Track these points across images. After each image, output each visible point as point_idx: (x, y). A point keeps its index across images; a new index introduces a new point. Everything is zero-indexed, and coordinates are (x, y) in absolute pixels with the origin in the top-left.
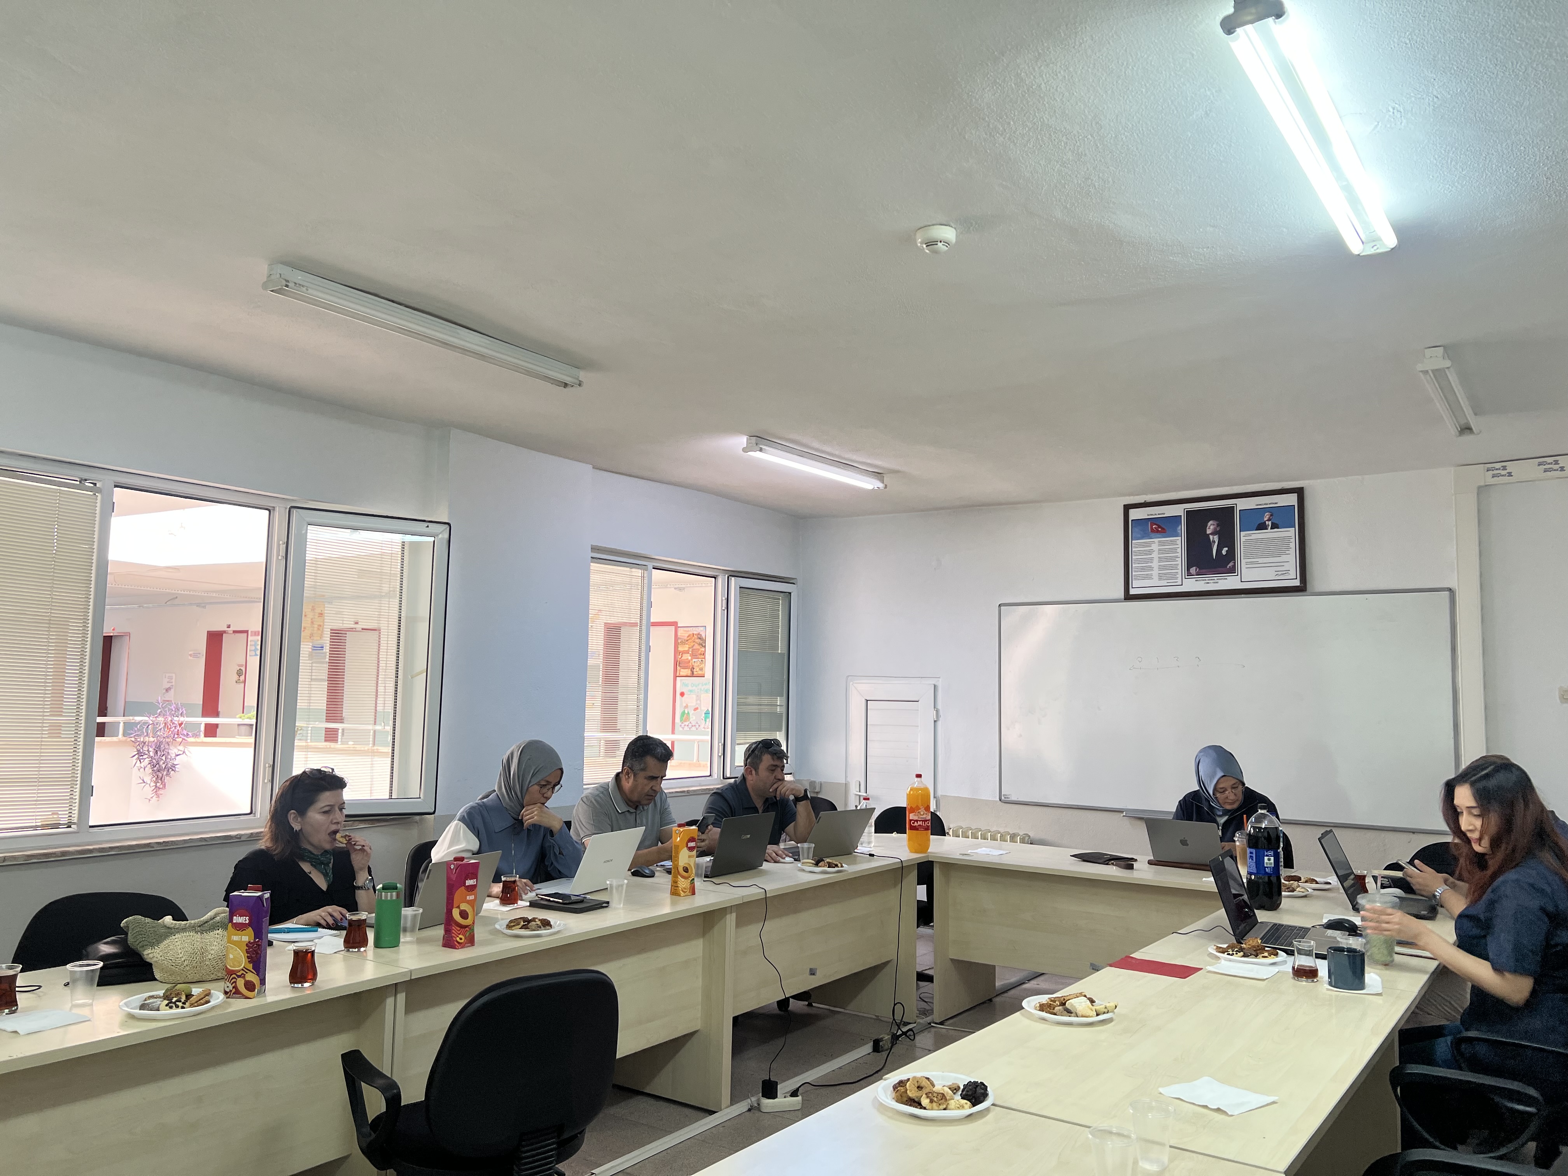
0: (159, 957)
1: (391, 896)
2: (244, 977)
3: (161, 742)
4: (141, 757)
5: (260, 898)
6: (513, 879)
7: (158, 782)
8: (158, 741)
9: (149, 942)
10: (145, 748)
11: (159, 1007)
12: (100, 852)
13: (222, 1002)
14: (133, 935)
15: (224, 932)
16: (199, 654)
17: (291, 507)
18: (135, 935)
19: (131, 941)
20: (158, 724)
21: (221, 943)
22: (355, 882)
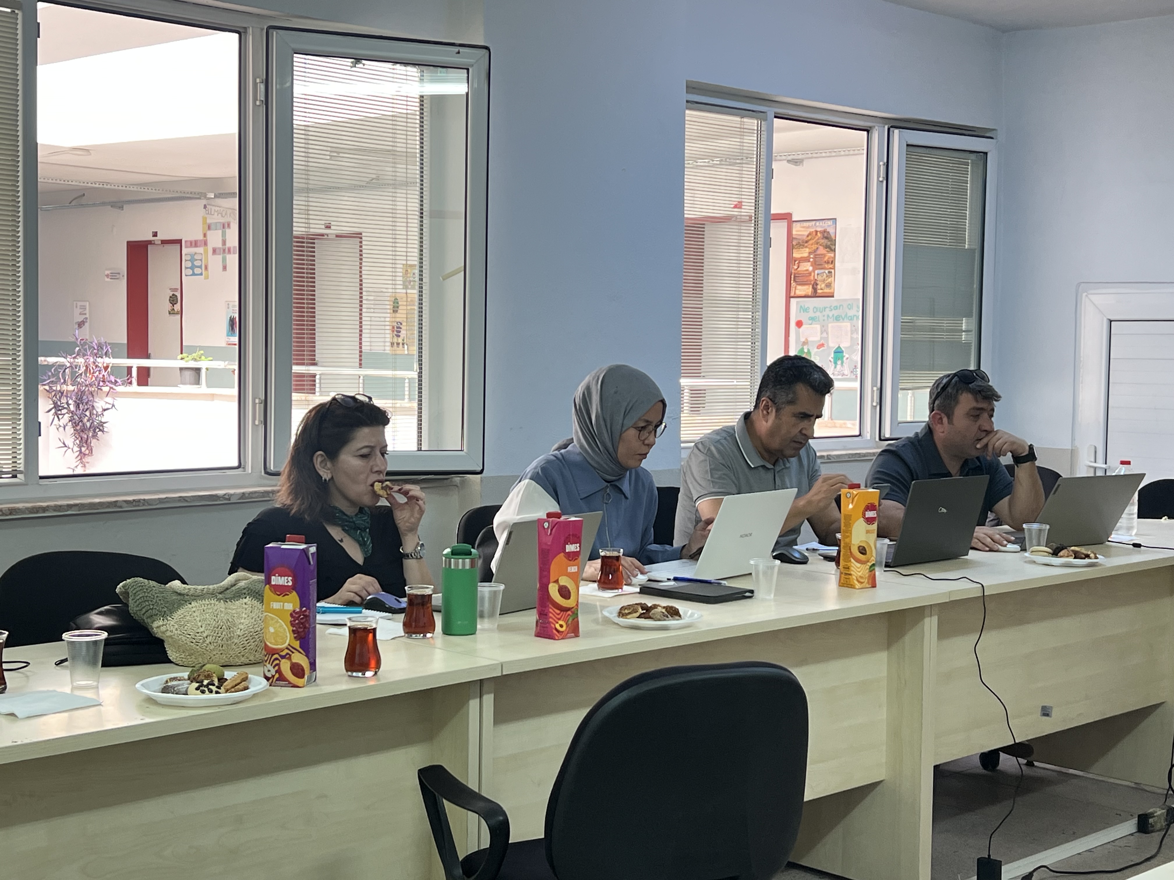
0: (173, 631)
1: (464, 564)
2: (290, 659)
3: (83, 392)
4: (59, 412)
5: (305, 552)
6: (615, 554)
7: (83, 446)
8: (79, 390)
9: (158, 611)
10: (64, 400)
11: (186, 691)
12: (55, 510)
13: (264, 689)
14: (136, 602)
15: (260, 599)
16: (119, 273)
17: (268, 27)
18: (138, 602)
19: (133, 611)
20: (78, 367)
21: (256, 614)
22: (402, 549)
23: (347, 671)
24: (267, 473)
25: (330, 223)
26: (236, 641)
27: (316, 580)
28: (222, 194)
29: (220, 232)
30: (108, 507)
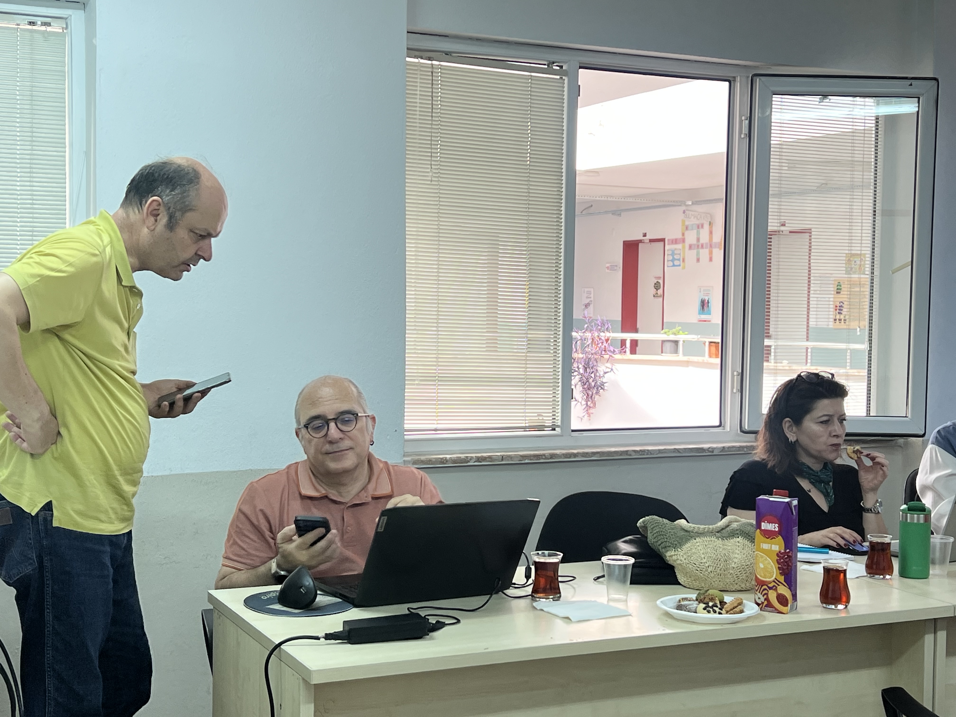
0: (683, 559)
1: (918, 519)
2: (776, 590)
3: (590, 359)
5: (789, 504)
7: (589, 401)
8: (587, 357)
9: (671, 543)
11: (696, 610)
12: (583, 456)
13: (756, 614)
14: (653, 535)
15: (749, 539)
16: (616, 266)
17: (752, 75)
18: (655, 535)
19: (651, 542)
20: (586, 340)
21: (747, 551)
22: (863, 504)
23: (822, 602)
24: (742, 431)
25: (785, 222)
26: (731, 572)
27: (797, 527)
28: (698, 201)
29: (695, 231)
30: (621, 455)
